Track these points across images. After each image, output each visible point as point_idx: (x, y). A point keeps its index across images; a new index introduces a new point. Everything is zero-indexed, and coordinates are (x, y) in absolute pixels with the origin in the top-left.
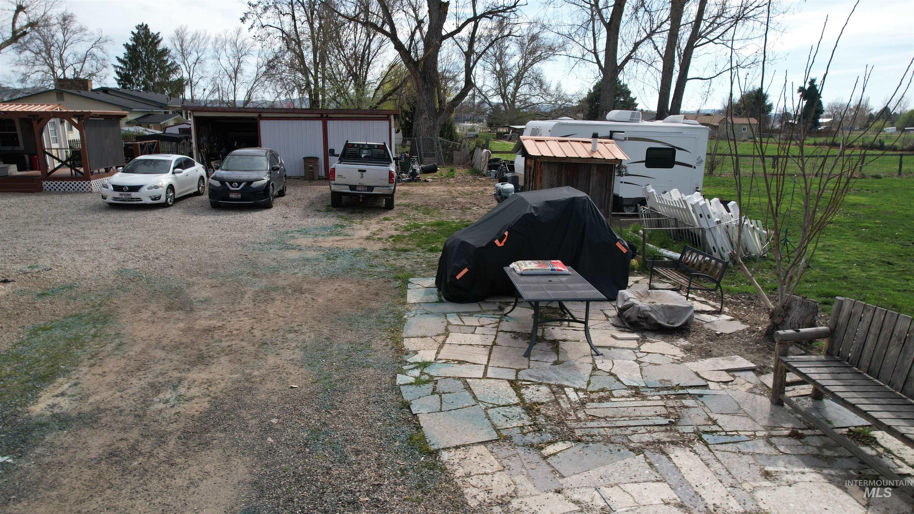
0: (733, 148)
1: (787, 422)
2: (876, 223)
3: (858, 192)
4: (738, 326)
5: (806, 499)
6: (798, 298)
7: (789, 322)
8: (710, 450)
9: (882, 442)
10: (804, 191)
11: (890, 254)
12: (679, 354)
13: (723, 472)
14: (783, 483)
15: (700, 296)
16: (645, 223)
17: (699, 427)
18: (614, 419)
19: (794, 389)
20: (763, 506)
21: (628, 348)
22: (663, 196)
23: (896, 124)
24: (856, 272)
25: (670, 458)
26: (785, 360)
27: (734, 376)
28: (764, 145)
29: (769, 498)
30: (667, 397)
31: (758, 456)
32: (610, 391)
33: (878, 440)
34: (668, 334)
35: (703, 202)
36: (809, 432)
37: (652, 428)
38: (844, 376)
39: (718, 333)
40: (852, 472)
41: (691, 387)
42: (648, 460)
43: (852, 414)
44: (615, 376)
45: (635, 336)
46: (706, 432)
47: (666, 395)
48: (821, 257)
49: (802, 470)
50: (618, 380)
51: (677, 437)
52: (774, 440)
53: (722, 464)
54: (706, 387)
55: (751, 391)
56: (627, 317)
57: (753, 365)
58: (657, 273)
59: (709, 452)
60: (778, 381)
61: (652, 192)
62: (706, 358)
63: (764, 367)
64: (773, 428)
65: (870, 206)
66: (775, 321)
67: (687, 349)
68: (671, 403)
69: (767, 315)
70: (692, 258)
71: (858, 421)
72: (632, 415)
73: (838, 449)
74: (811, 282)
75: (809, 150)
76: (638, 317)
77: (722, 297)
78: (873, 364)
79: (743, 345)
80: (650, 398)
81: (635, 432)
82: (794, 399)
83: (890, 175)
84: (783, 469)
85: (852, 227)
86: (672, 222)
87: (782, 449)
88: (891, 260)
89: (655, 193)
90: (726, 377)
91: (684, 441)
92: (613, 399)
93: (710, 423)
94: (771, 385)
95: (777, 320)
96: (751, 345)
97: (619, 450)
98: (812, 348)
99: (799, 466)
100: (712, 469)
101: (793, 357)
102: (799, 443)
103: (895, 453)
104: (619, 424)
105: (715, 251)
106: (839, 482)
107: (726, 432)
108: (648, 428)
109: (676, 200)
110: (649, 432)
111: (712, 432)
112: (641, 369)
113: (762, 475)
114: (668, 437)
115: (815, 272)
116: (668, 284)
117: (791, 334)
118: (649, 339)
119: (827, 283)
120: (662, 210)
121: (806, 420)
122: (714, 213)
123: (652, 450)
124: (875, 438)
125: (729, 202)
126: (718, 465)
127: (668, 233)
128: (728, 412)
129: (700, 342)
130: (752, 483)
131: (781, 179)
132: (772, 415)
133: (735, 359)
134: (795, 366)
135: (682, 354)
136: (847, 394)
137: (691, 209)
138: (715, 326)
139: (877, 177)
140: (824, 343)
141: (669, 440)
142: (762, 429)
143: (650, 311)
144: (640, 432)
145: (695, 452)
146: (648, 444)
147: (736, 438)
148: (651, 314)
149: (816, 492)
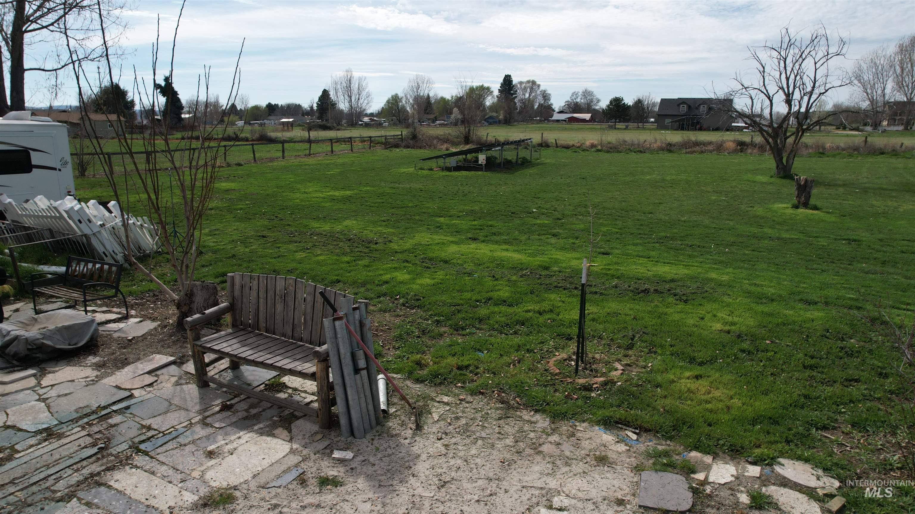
0: (97, 146)
1: (216, 399)
2: (247, 204)
3: (228, 179)
4: (149, 325)
5: (247, 459)
6: (197, 283)
7: (195, 308)
8: (152, 458)
9: (289, 384)
10: (179, 183)
11: (262, 229)
12: (91, 373)
13: (171, 472)
14: (226, 455)
15: (100, 306)
16: (10, 241)
17: (134, 440)
18: (26, 477)
19: (214, 367)
20: (214, 484)
21: (23, 390)
22: (26, 205)
23: (244, 118)
24: (241, 249)
25: (110, 487)
26: (199, 343)
27: (157, 376)
28: (129, 141)
29: (218, 474)
30: (89, 424)
31: (198, 442)
32: (12, 448)
33: (287, 384)
34: (73, 357)
35: (79, 206)
36: (236, 400)
37: (79, 465)
38: (250, 341)
39: (130, 338)
40: (275, 418)
41: (114, 403)
42: (83, 502)
43: (264, 370)
44: (13, 427)
45: (31, 372)
46: (143, 441)
47: (87, 423)
48: (210, 242)
49: (238, 435)
50: (20, 430)
51: (112, 461)
52: (209, 420)
53: (167, 465)
54: (131, 396)
55: (177, 384)
56: (12, 353)
57: (172, 358)
58: (42, 294)
59: (151, 460)
60: (199, 366)
61: (10, 203)
62: (123, 368)
63: (183, 356)
64: (205, 410)
65: (239, 190)
66: (183, 310)
67: (98, 366)
68: (95, 429)
69: (175, 307)
70: (81, 268)
71: (271, 374)
72: (49, 462)
73: (261, 404)
74: (207, 266)
75: (173, 144)
76: (28, 349)
77: (125, 302)
78: (268, 323)
79: (158, 342)
80: (68, 433)
81: (57, 480)
82: (217, 376)
83: (249, 162)
84: (223, 442)
85: (230, 210)
86: (47, 234)
87: (217, 425)
88: (265, 233)
89: (14, 203)
90: (149, 379)
91: (121, 462)
92: (17, 456)
93: (144, 431)
94: (193, 371)
95: (185, 309)
96: (166, 340)
97: (42, 509)
98: (221, 325)
99: (235, 434)
100: (159, 475)
101: (205, 339)
102: (230, 413)
103: (300, 389)
104: (32, 481)
105: (106, 256)
106: (268, 432)
107: (163, 432)
108: (75, 467)
109: (44, 208)
110: (77, 470)
111: (149, 439)
112: (48, 407)
113: (206, 457)
114: (101, 466)
115: (208, 256)
116: (59, 303)
117: (198, 318)
118: (49, 369)
119: (220, 264)
120: (28, 222)
121: (230, 391)
122: (95, 216)
123: (87, 488)
124: (284, 383)
125: (109, 202)
126: (165, 468)
127: (45, 246)
128: (160, 412)
129: (113, 354)
130: (199, 469)
131: (155, 175)
132: (201, 398)
133: (153, 358)
134: (209, 346)
135: (96, 373)
136: (255, 355)
137: (65, 215)
138: (124, 332)
139: (239, 165)
140: (228, 318)
141: (104, 468)
142: (196, 415)
143: (43, 339)
144: (65, 476)
145: (137, 467)
146: (79, 483)
147: (174, 434)
148: (45, 342)
149: (253, 448)
